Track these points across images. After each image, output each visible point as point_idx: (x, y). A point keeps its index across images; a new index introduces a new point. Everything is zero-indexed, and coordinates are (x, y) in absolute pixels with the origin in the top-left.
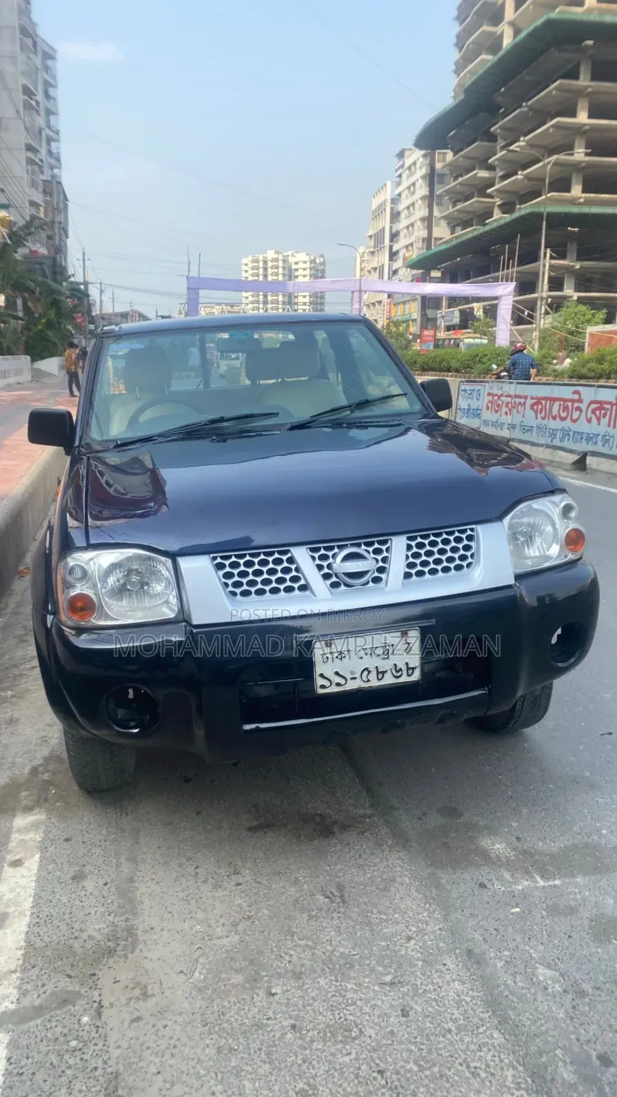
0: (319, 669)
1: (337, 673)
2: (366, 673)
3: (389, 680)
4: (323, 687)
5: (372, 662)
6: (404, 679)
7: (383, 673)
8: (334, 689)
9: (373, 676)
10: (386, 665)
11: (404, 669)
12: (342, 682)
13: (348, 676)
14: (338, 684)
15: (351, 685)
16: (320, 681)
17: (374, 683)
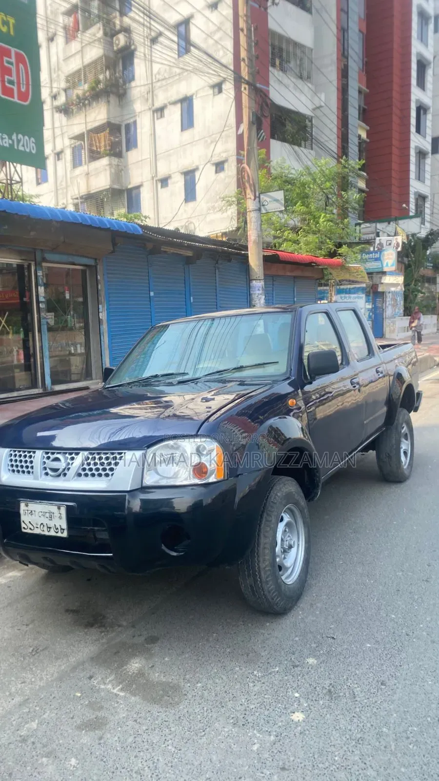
0: (23, 518)
1: (30, 522)
2: (42, 526)
3: (52, 533)
4: (24, 528)
5: (46, 521)
6: (59, 534)
7: (50, 528)
8: (28, 531)
9: (45, 528)
10: (51, 524)
11: (59, 529)
12: (32, 528)
13: (35, 526)
14: (30, 529)
15: (37, 531)
16: (23, 525)
17: (46, 533)
